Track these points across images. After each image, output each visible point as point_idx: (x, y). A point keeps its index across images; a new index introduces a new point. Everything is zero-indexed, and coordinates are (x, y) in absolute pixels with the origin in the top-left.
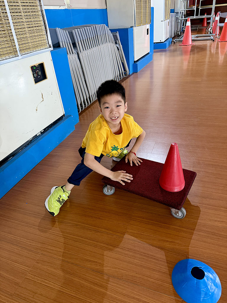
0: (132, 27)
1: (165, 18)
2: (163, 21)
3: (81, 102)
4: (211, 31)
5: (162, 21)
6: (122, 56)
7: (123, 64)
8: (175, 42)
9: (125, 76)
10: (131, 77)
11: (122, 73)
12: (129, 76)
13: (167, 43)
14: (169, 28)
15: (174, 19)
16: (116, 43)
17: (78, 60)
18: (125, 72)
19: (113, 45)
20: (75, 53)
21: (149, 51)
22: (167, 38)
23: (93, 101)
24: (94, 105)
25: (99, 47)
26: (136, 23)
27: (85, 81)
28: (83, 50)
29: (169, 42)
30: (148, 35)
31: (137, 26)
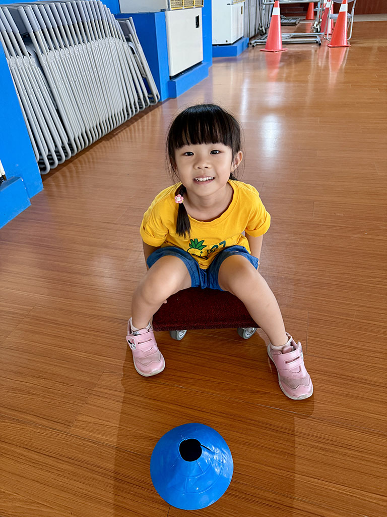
0: (164, 10)
3: (49, 152)
4: (318, 26)
6: (141, 66)
7: (145, 80)
8: (255, 45)
9: (152, 104)
10: (163, 105)
11: (144, 97)
12: (160, 103)
13: (238, 45)
14: (242, 18)
16: (128, 40)
20: (30, 54)
21: (201, 59)
22: (239, 38)
23: (79, 151)
24: (80, 158)
25: (88, 45)
26: (170, 3)
27: (58, 110)
28: (50, 49)
29: (243, 43)
30: (198, 29)
31: (172, 9)
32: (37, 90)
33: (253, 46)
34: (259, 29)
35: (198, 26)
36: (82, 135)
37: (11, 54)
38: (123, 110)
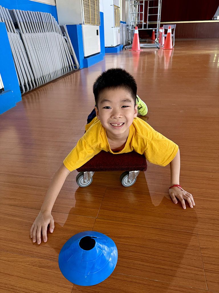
0: (81, 24)
1: (116, 25)
2: (113, 27)
3: (25, 83)
4: (158, 41)
5: (112, 27)
6: (70, 49)
7: (72, 56)
8: (126, 48)
10: (81, 70)
11: (72, 65)
12: (79, 69)
13: (118, 47)
14: (119, 35)
15: (124, 29)
16: (64, 35)
17: (21, 41)
19: (60, 36)
20: (17, 33)
22: (118, 44)
24: (40, 89)
26: (84, 21)
27: (29, 63)
28: (27, 32)
29: (120, 47)
30: (98, 36)
31: (85, 24)
32: (20, 51)
38: (61, 69)
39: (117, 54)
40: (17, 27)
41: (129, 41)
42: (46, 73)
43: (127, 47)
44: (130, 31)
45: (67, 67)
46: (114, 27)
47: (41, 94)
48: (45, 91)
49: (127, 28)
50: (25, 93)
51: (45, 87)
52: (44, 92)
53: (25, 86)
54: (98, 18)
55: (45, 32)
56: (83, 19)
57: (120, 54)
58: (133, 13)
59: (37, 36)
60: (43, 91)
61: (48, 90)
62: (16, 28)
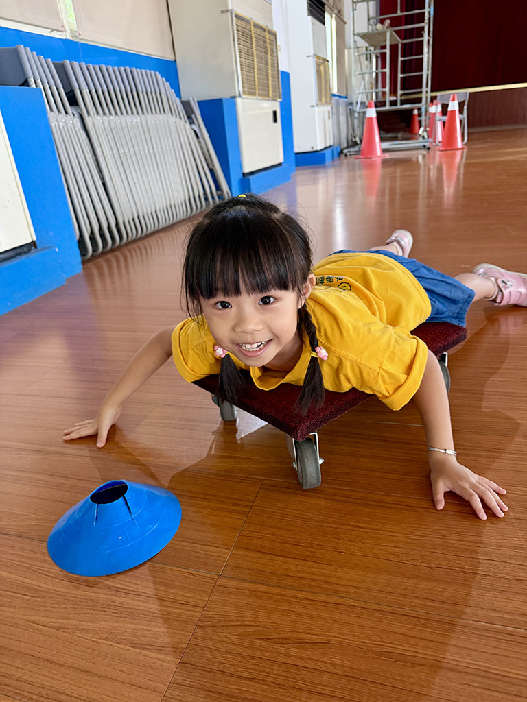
0: (234, 97)
1: (320, 99)
2: (314, 104)
3: (92, 233)
4: (425, 134)
5: (313, 106)
6: (207, 153)
7: (212, 172)
8: (348, 154)
11: (211, 193)
13: (327, 152)
14: (329, 123)
15: (342, 109)
16: (192, 123)
17: (83, 133)
18: (219, 193)
19: (182, 124)
20: (73, 114)
21: (281, 160)
22: (328, 145)
23: (130, 239)
24: (130, 247)
25: (143, 117)
26: (241, 90)
27: (104, 184)
28: (98, 113)
29: (333, 151)
30: (275, 124)
31: (244, 96)
32: (80, 155)
33: (346, 155)
34: (352, 140)
35: (275, 120)
36: (133, 220)
37: (51, 110)
38: (185, 202)
39: (325, 167)
40: (73, 101)
41: (355, 137)
42: (145, 208)
43: (349, 152)
44: (356, 115)
45: (199, 197)
46: (317, 105)
47: (132, 257)
48: (144, 251)
49: (350, 109)
50: (92, 256)
51: (144, 241)
52: (141, 253)
53: (92, 238)
54: (277, 83)
55: (143, 113)
56: (239, 87)
57: (333, 166)
58: (364, 71)
59: (123, 123)
60: (138, 252)
61: (151, 249)
62: (71, 104)
